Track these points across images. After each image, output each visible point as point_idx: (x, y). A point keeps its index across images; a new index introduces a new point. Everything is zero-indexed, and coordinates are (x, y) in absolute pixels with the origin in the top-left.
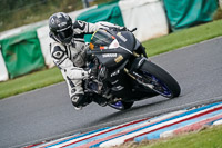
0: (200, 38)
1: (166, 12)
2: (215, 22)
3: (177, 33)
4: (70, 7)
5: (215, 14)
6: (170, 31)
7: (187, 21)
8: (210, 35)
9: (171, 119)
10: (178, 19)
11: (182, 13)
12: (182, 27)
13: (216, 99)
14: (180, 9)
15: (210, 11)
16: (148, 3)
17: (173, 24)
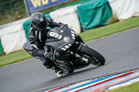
0: (101, 35)
1: (79, 19)
2: (110, 25)
3: (86, 32)
4: (19, 16)
5: (110, 20)
6: (82, 31)
7: (93, 24)
8: (107, 33)
9: (82, 86)
10: (87, 23)
11: (89, 20)
12: (89, 29)
13: (110, 73)
14: (88, 18)
15: (107, 18)
16: (68, 14)
17: (84, 26)
